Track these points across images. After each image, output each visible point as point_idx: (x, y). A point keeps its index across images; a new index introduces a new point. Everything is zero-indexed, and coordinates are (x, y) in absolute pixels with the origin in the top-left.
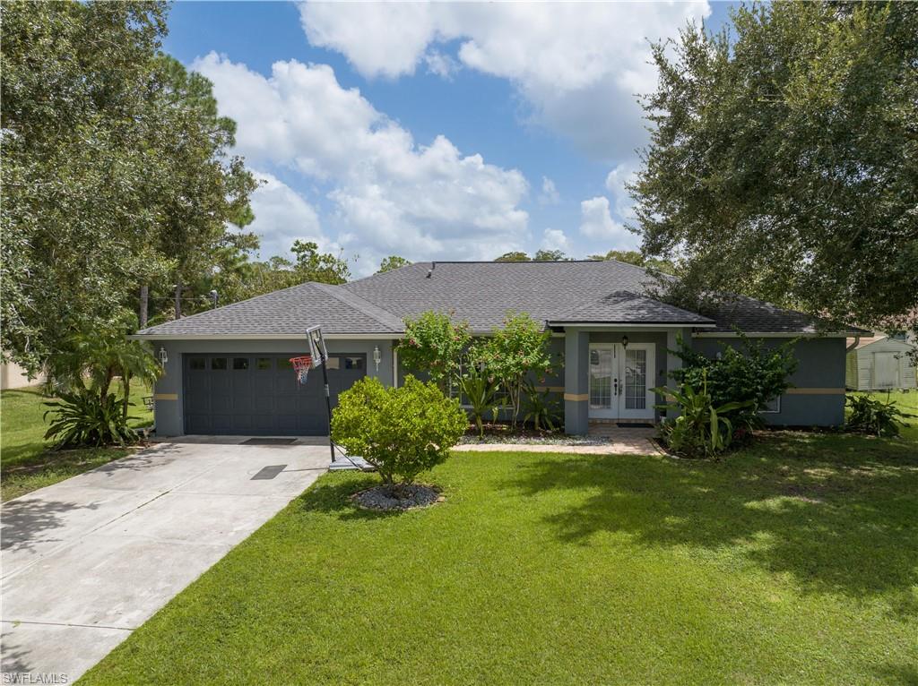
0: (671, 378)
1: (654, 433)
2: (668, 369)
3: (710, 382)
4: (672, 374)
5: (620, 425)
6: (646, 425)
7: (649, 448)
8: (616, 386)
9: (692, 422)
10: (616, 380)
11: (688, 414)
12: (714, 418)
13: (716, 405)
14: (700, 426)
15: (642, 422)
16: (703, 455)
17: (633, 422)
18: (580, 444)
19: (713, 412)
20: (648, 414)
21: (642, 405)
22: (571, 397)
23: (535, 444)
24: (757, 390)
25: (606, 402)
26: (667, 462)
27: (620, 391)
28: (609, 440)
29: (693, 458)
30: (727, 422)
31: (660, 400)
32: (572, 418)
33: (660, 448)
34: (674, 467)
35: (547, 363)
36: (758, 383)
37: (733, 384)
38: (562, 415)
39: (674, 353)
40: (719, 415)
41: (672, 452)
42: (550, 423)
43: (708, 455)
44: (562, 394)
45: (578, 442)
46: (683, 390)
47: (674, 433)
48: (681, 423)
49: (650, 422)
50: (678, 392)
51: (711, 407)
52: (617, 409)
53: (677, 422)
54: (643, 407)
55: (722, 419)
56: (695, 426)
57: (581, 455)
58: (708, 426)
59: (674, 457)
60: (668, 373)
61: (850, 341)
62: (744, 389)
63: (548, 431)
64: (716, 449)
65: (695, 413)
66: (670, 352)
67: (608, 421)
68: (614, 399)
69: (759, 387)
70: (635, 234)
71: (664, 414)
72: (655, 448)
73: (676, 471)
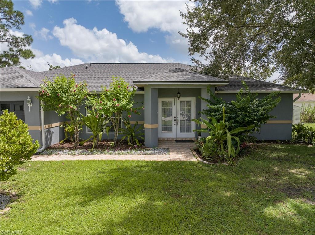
0: (203, 114)
1: (194, 145)
2: (202, 109)
3: (227, 115)
4: (204, 112)
5: (177, 141)
6: (191, 141)
7: (190, 155)
8: (175, 120)
9: (216, 139)
10: (175, 117)
11: (213, 135)
12: (229, 137)
13: (230, 129)
14: (221, 142)
15: (189, 139)
16: (223, 160)
17: (184, 139)
18: (150, 154)
19: (228, 133)
20: (192, 135)
21: (188, 130)
22: (148, 126)
23: (123, 154)
24: (255, 120)
25: (170, 129)
26: (200, 166)
27: (177, 123)
28: (168, 150)
29: (217, 162)
30: (237, 139)
31: (198, 127)
32: (148, 138)
33: (197, 156)
34: (205, 170)
35: (131, 106)
36: (255, 115)
37: (240, 116)
38: (143, 136)
39: (206, 100)
40: (232, 135)
41: (204, 158)
42: (137, 141)
43: (226, 161)
44: (143, 125)
45: (149, 152)
46: (210, 120)
47: (205, 147)
48: (209, 140)
49: (193, 139)
50: (208, 121)
51: (227, 130)
52: (176, 133)
53: (207, 140)
54: (189, 131)
55: (234, 137)
56: (218, 142)
57: (147, 162)
58: (225, 142)
59: (205, 162)
60: (202, 111)
61: (295, 96)
62: (247, 119)
63: (135, 146)
64: (231, 156)
65: (218, 134)
66: (203, 99)
67: (171, 139)
68: (174, 127)
69: (256, 118)
70: (184, 37)
71: (200, 135)
72: (194, 155)
73: (206, 174)
